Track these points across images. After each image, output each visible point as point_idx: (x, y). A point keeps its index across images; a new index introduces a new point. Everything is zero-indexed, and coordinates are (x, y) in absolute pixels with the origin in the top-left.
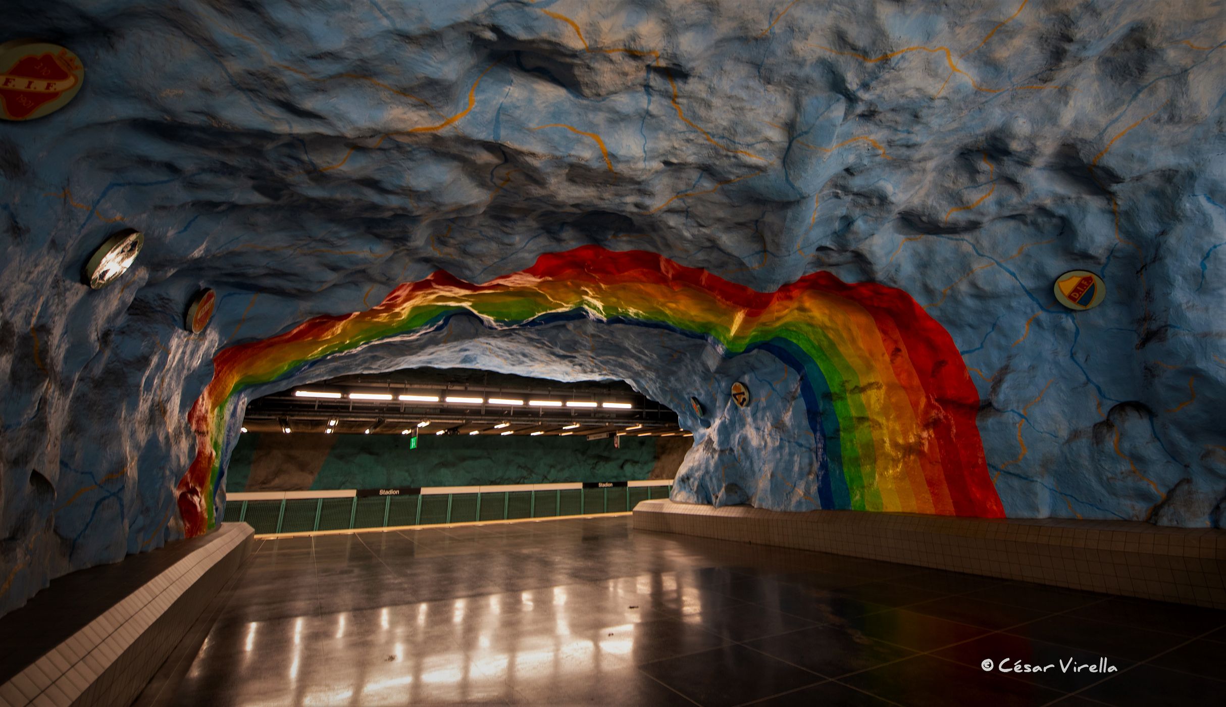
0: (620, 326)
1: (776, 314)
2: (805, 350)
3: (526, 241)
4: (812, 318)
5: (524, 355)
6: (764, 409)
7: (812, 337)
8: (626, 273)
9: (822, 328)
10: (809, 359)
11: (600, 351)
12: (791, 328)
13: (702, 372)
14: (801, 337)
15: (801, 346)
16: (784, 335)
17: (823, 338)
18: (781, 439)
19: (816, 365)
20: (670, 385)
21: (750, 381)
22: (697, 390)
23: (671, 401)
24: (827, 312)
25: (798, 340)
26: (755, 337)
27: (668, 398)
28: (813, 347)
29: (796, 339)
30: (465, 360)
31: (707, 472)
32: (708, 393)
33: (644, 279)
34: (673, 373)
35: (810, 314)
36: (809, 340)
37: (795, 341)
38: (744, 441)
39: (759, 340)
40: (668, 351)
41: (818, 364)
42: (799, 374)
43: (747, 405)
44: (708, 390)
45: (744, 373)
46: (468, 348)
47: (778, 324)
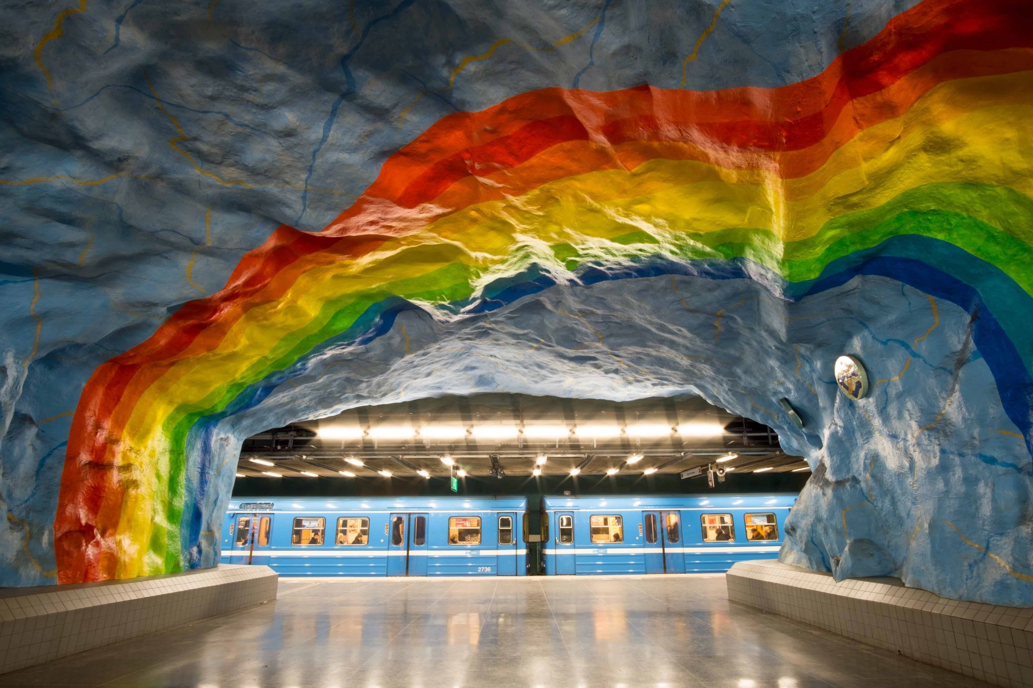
0: (604, 284)
1: (866, 167)
2: (970, 250)
3: (322, 124)
4: (969, 162)
5: (540, 366)
6: (900, 396)
7: (983, 215)
8: (534, 160)
9: (1002, 182)
10: (988, 270)
11: (612, 340)
12: (923, 206)
13: (777, 348)
14: (954, 221)
15: (959, 244)
16: (909, 228)
17: (1013, 208)
18: (943, 451)
19: (1007, 279)
20: (742, 384)
21: (864, 347)
22: (782, 384)
23: (754, 410)
24: (1010, 134)
25: (950, 231)
26: (840, 242)
27: (749, 406)
28: (991, 237)
29: (942, 230)
30: (481, 381)
31: (818, 519)
32: (799, 387)
33: (574, 166)
34: (737, 361)
35: (961, 153)
36: (977, 226)
37: (941, 237)
38: (875, 460)
39: (852, 249)
40: (702, 317)
41: (1012, 275)
42: (967, 309)
43: (867, 395)
44: (798, 381)
45: (850, 336)
46: (474, 365)
47: (883, 198)
